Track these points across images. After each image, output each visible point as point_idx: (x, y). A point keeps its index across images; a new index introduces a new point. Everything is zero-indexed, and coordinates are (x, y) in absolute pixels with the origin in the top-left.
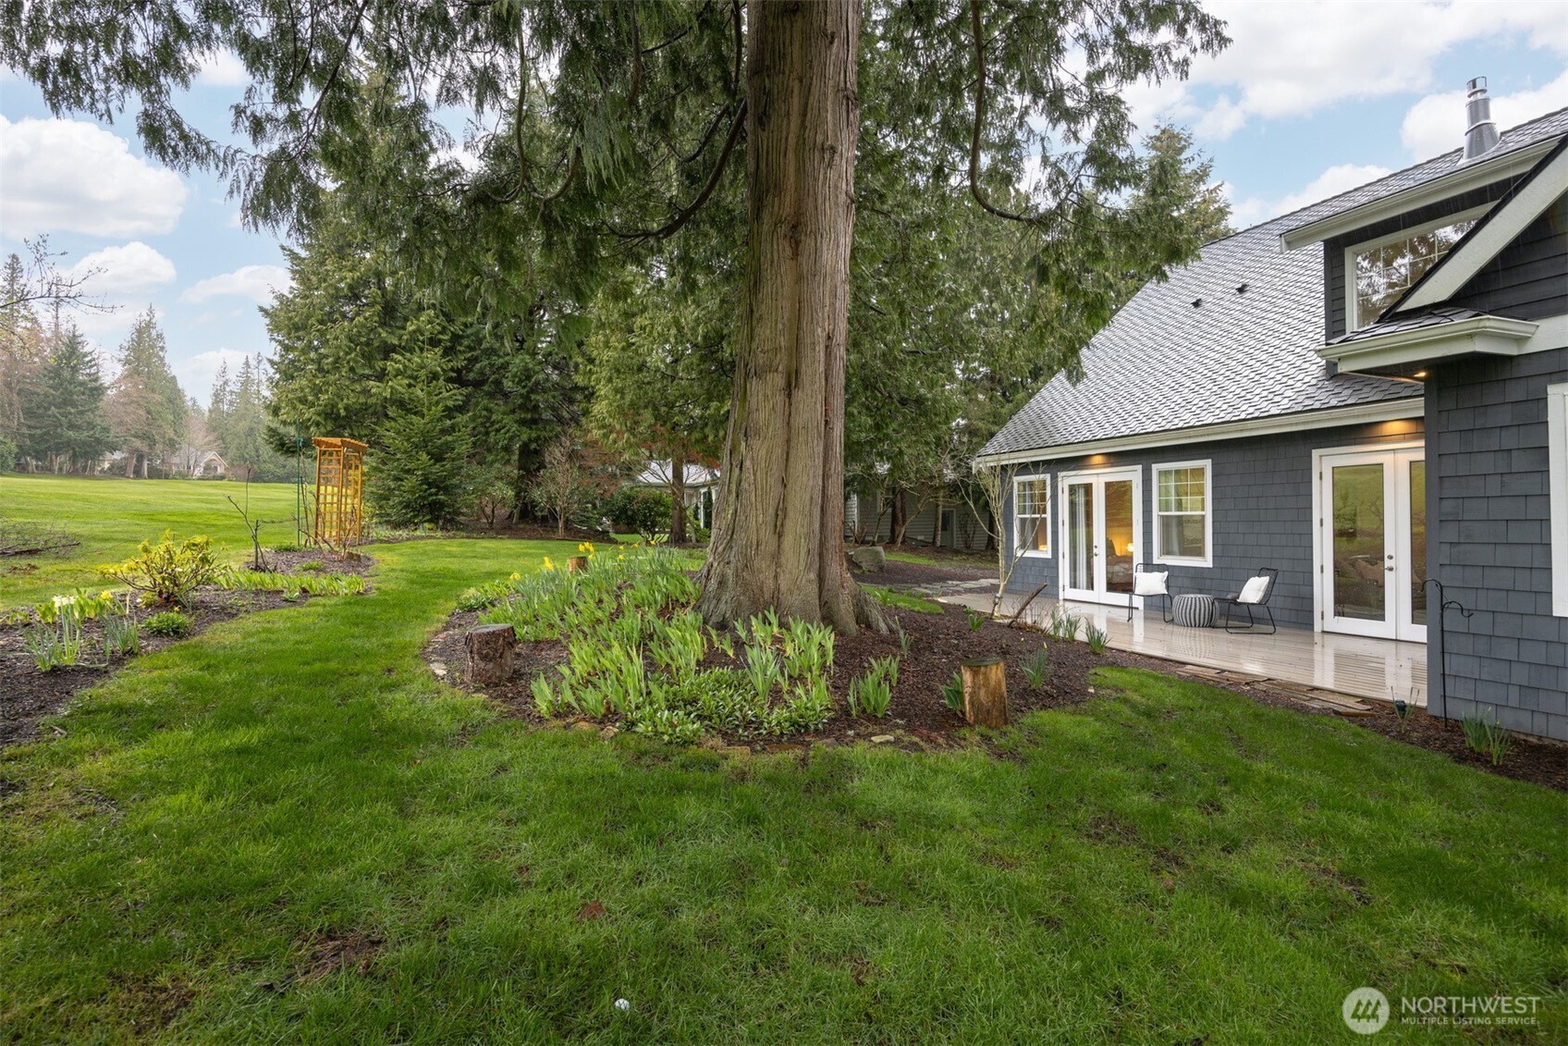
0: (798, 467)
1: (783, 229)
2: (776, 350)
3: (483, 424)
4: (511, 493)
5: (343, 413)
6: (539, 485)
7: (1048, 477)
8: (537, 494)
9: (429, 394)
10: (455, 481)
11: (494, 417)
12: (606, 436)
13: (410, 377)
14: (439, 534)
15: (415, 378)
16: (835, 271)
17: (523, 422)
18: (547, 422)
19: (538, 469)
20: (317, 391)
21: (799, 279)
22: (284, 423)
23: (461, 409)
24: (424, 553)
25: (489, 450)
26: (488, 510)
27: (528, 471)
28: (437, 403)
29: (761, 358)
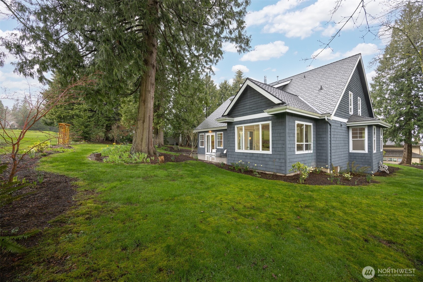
0: (144, 133)
1: (142, 101)
2: (141, 117)
3: (97, 120)
4: (104, 135)
5: (62, 117)
6: (110, 133)
7: (204, 134)
8: (109, 135)
9: (84, 114)
10: (90, 132)
11: (100, 119)
12: (124, 124)
13: (80, 110)
14: (86, 143)
15: (81, 110)
16: (150, 107)
17: (107, 120)
18: (112, 120)
19: (110, 130)
20: (56, 112)
21: (145, 108)
22: (47, 118)
23: (92, 117)
24: (84, 146)
25: (98, 126)
26: (98, 138)
27: (108, 130)
28: (86, 116)
29: (139, 118)
